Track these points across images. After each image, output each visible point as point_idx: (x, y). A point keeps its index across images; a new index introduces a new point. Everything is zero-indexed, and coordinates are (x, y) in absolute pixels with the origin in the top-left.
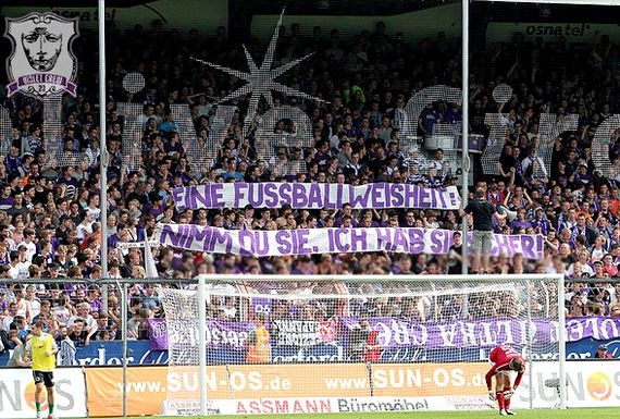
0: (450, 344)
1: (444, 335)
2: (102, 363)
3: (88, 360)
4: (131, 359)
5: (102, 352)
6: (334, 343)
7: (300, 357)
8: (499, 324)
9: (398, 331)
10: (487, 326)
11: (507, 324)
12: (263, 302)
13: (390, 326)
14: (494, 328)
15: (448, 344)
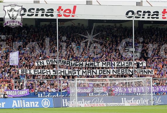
0: (131, 92)
1: (129, 90)
2: (57, 96)
3: (55, 96)
4: (64, 96)
5: (57, 94)
6: (106, 92)
7: (99, 95)
8: (141, 88)
9: (119, 89)
10: (138, 88)
11: (143, 88)
12: (91, 84)
13: (118, 88)
14: (140, 88)
15: (130, 92)
